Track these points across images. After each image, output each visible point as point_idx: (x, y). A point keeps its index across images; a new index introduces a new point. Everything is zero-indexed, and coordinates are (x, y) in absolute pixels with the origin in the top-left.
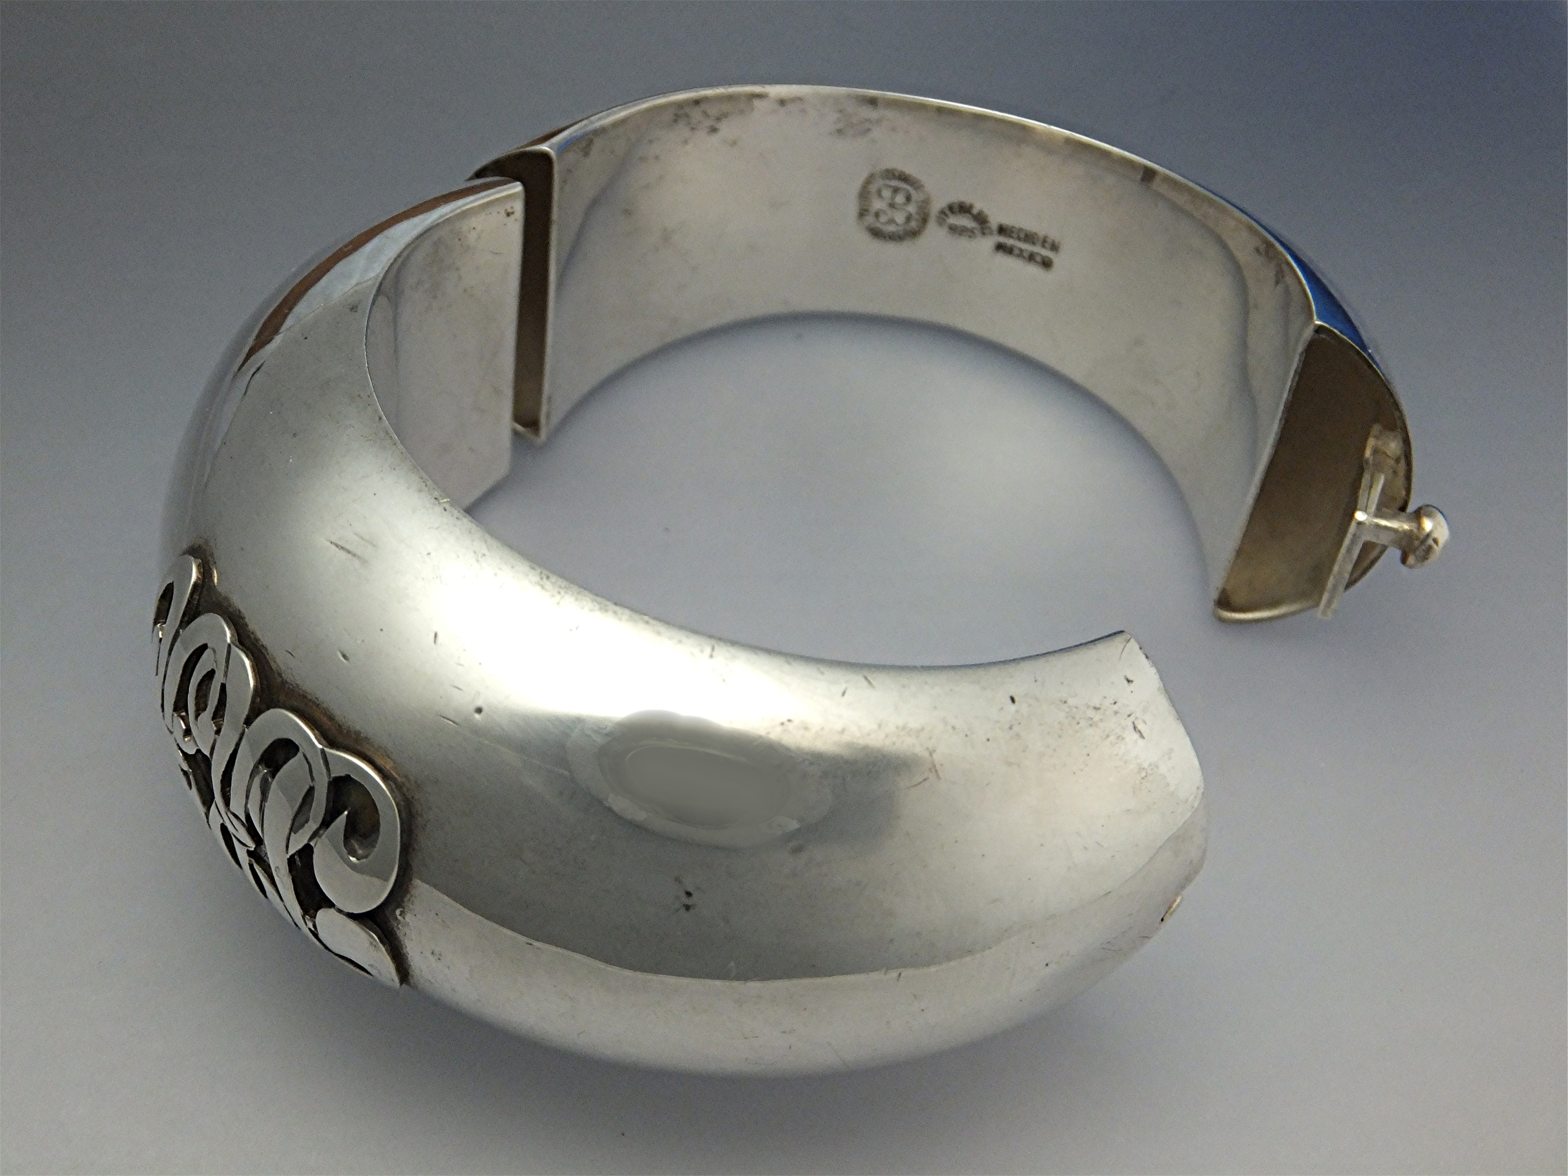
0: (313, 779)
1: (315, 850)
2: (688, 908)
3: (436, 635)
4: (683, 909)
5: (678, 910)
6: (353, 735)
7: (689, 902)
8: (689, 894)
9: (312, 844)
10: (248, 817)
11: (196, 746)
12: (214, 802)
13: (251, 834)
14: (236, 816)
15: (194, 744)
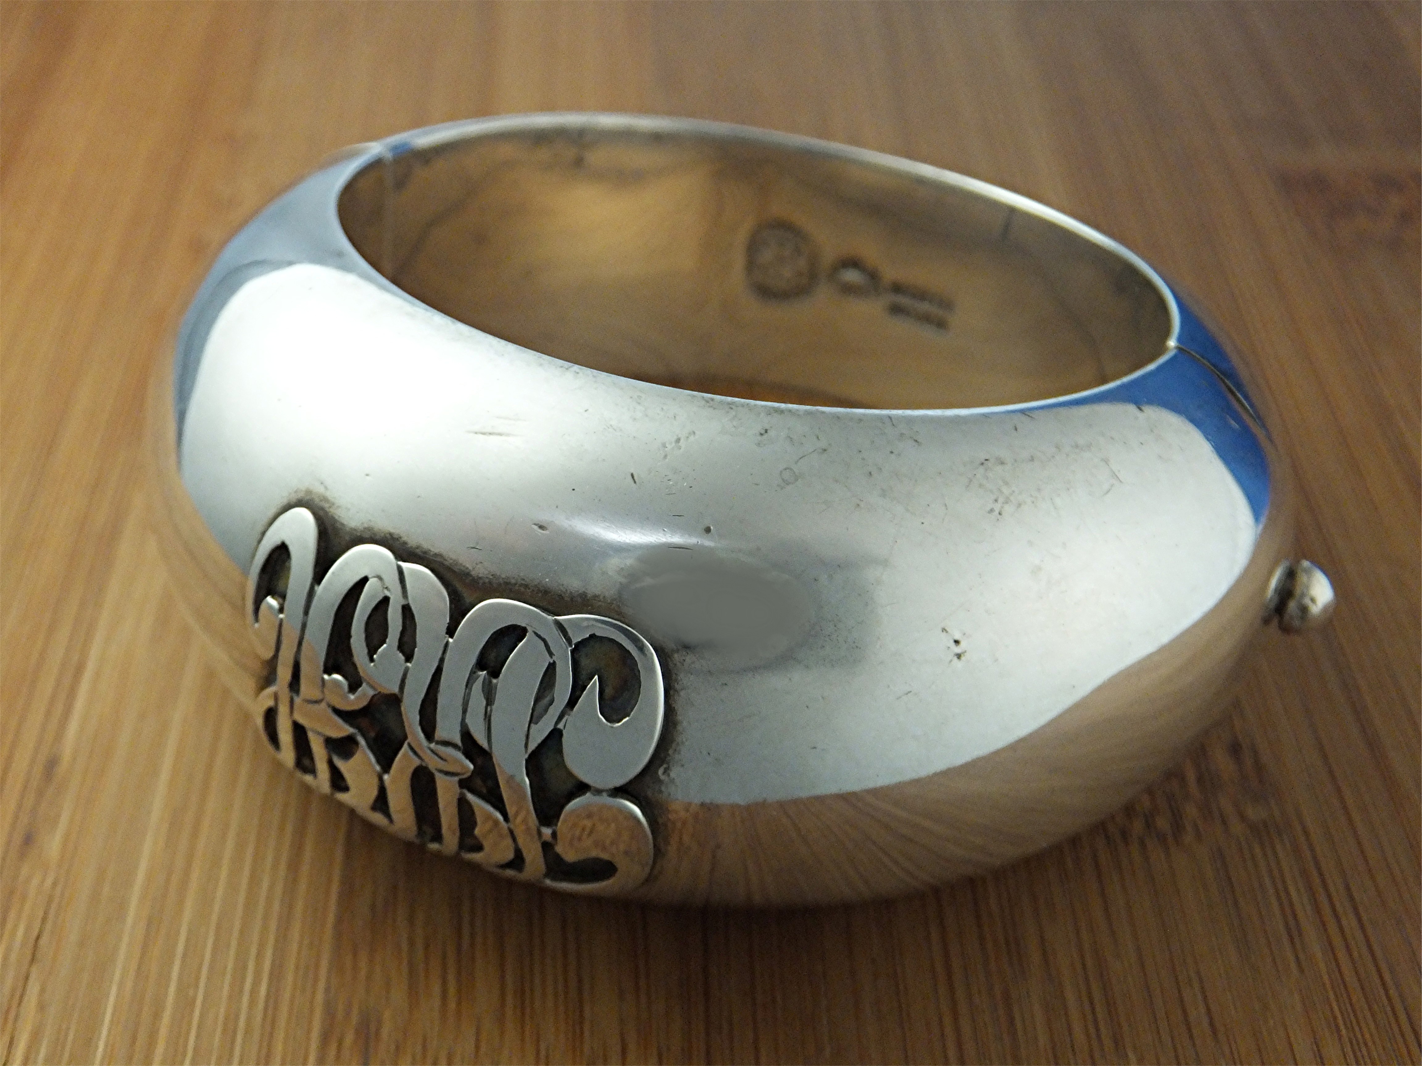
0: (551, 654)
1: (564, 732)
2: (959, 656)
3: (632, 476)
4: (955, 658)
5: (951, 661)
6: (579, 600)
7: (958, 650)
8: (957, 642)
9: (560, 726)
10: (466, 735)
11: (371, 693)
12: (405, 746)
13: (468, 755)
14: (446, 743)
15: (366, 692)
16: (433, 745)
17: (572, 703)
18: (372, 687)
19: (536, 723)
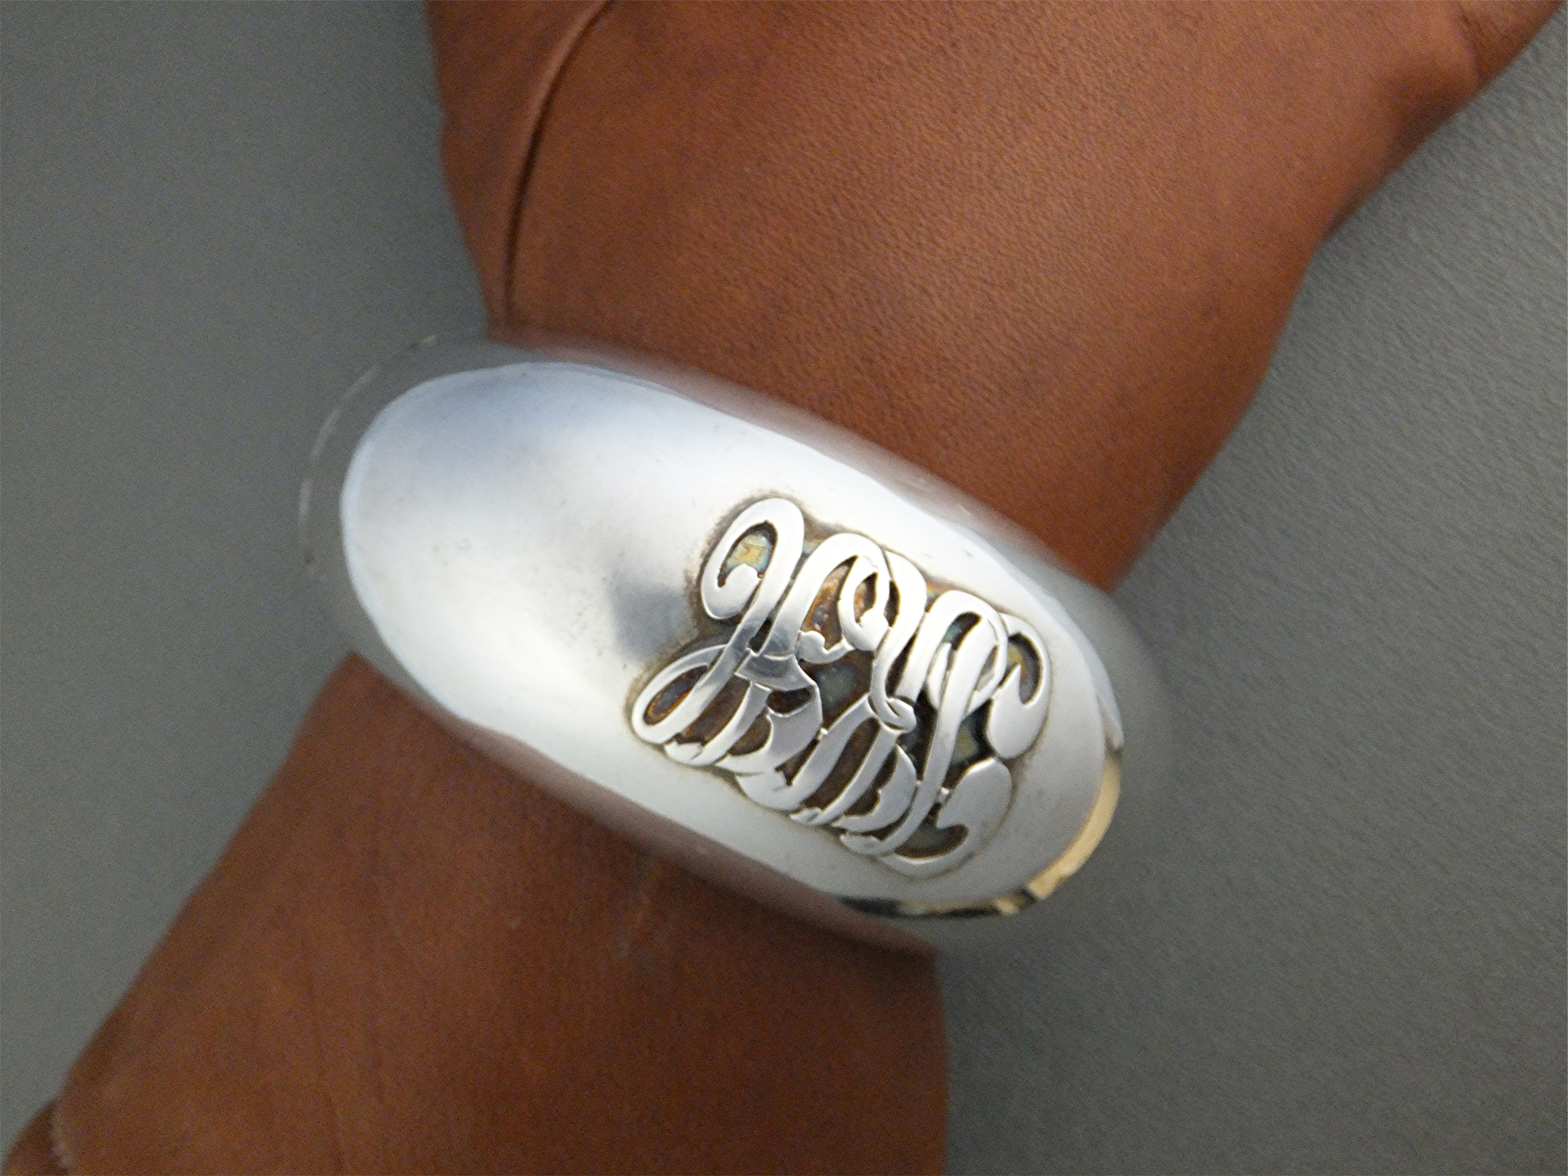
0: (997, 639)
1: (993, 704)
9: (992, 697)
10: (923, 695)
11: (850, 648)
12: (865, 699)
13: (917, 711)
14: (906, 700)
15: (845, 646)
16: (892, 700)
17: (1001, 683)
18: (852, 644)
19: (979, 691)
